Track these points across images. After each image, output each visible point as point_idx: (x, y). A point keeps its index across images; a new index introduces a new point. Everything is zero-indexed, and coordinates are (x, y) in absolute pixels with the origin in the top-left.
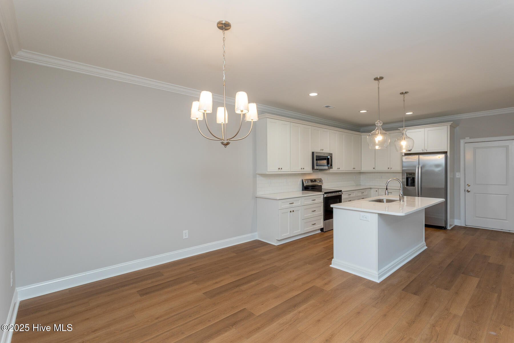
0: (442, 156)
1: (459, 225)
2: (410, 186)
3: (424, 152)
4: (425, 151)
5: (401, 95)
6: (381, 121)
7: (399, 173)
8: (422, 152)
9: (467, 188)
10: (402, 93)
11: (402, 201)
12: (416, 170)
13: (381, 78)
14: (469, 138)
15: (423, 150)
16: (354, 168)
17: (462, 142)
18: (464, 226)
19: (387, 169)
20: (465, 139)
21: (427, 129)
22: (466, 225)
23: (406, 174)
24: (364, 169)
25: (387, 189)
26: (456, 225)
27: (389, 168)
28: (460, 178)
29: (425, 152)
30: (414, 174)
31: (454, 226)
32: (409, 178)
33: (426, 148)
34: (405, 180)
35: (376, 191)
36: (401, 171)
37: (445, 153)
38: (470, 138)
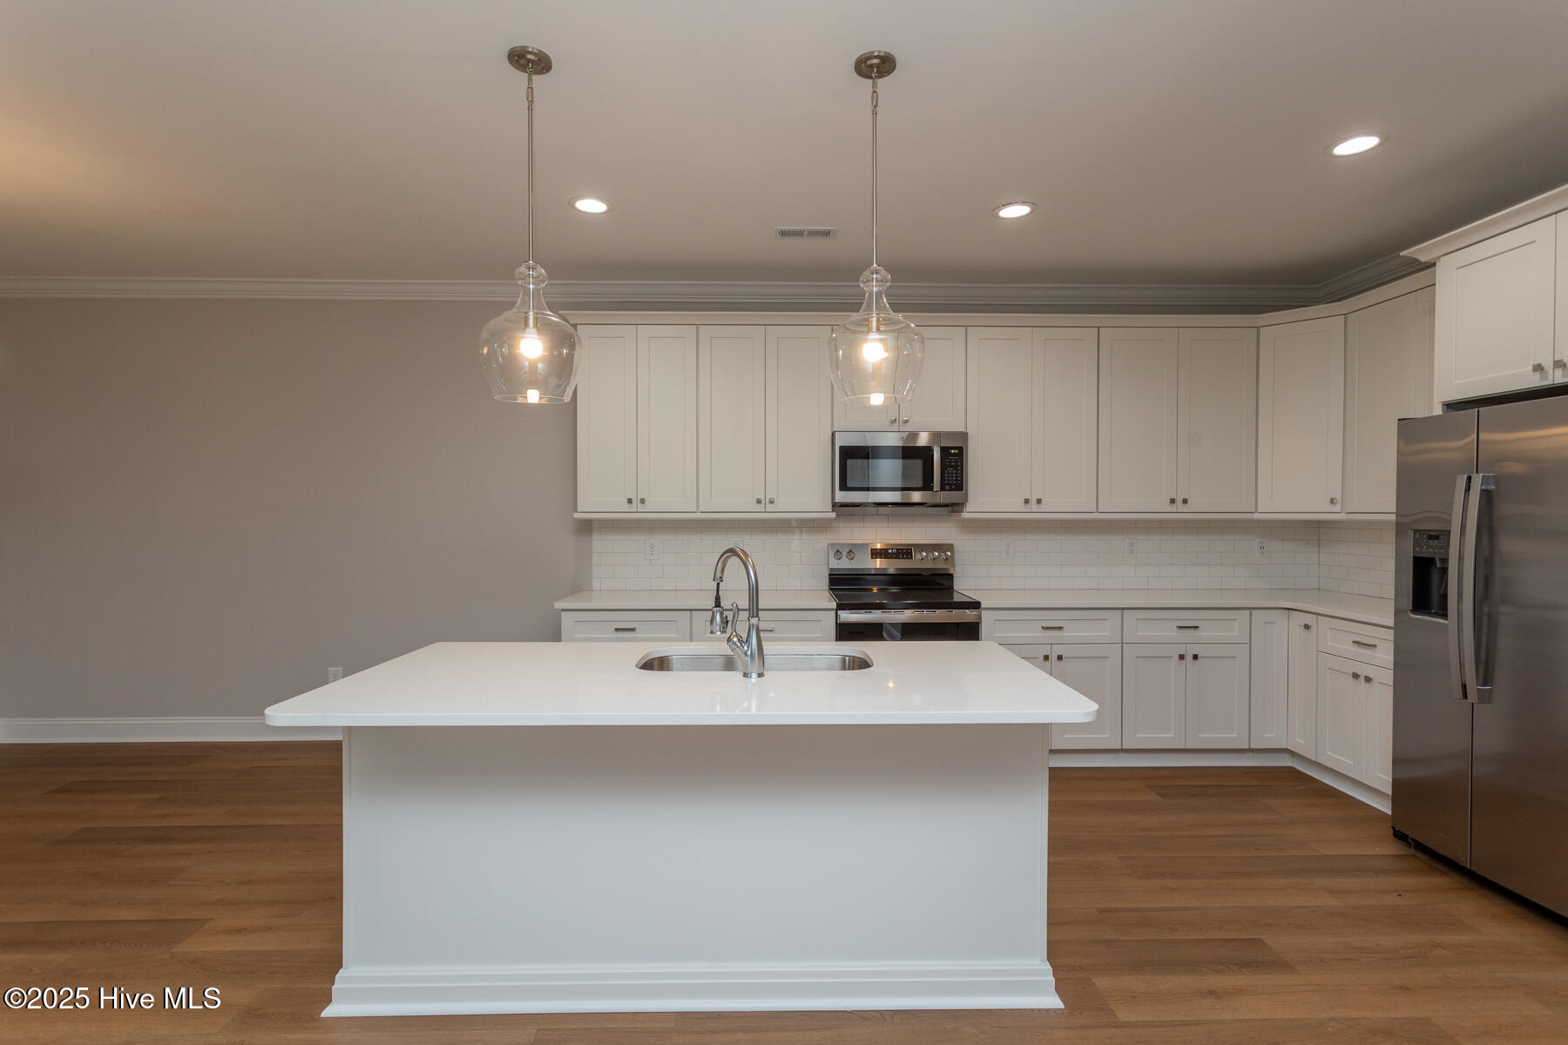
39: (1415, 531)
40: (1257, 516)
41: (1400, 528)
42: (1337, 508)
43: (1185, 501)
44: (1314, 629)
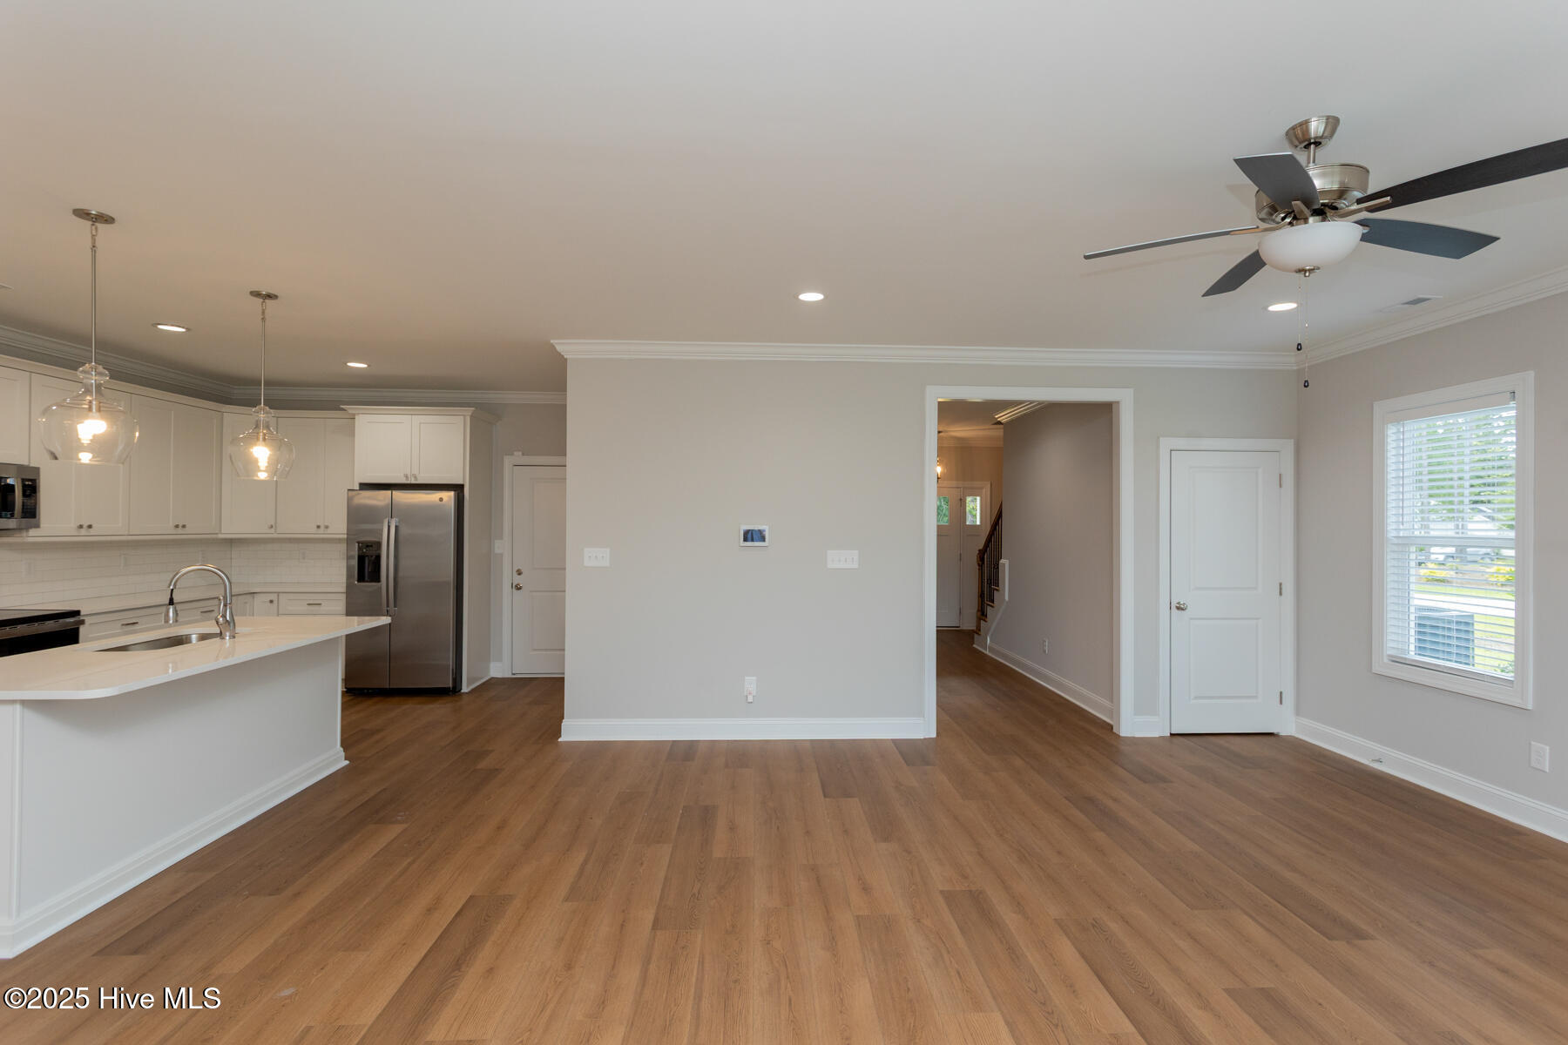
0: (448, 497)
1: (499, 675)
2: (367, 582)
3: (409, 482)
4: (413, 479)
5: (252, 298)
6: (100, 368)
7: (340, 540)
8: (403, 481)
9: (518, 580)
10: (256, 294)
11: (228, 638)
12: (382, 530)
13: (108, 220)
14: (520, 453)
15: (406, 477)
16: (177, 526)
17: (508, 461)
18: (510, 676)
19: (314, 530)
20: (512, 454)
21: (417, 419)
22: (514, 674)
23: (357, 544)
24: (229, 530)
25: (171, 602)
26: (493, 678)
27: (318, 527)
28: (502, 555)
29: (413, 481)
30: (379, 544)
31: (487, 681)
32: (367, 558)
33: (415, 471)
34: (355, 562)
35: (271, 601)
36: (345, 536)
37: (458, 488)
38: (523, 454)
39: (359, 543)
40: (220, 536)
41: (349, 541)
42: (273, 530)
43: (184, 526)
44: (275, 602)
